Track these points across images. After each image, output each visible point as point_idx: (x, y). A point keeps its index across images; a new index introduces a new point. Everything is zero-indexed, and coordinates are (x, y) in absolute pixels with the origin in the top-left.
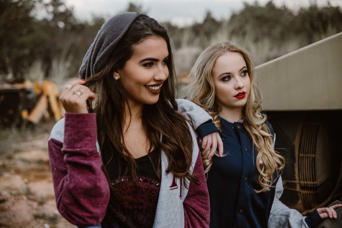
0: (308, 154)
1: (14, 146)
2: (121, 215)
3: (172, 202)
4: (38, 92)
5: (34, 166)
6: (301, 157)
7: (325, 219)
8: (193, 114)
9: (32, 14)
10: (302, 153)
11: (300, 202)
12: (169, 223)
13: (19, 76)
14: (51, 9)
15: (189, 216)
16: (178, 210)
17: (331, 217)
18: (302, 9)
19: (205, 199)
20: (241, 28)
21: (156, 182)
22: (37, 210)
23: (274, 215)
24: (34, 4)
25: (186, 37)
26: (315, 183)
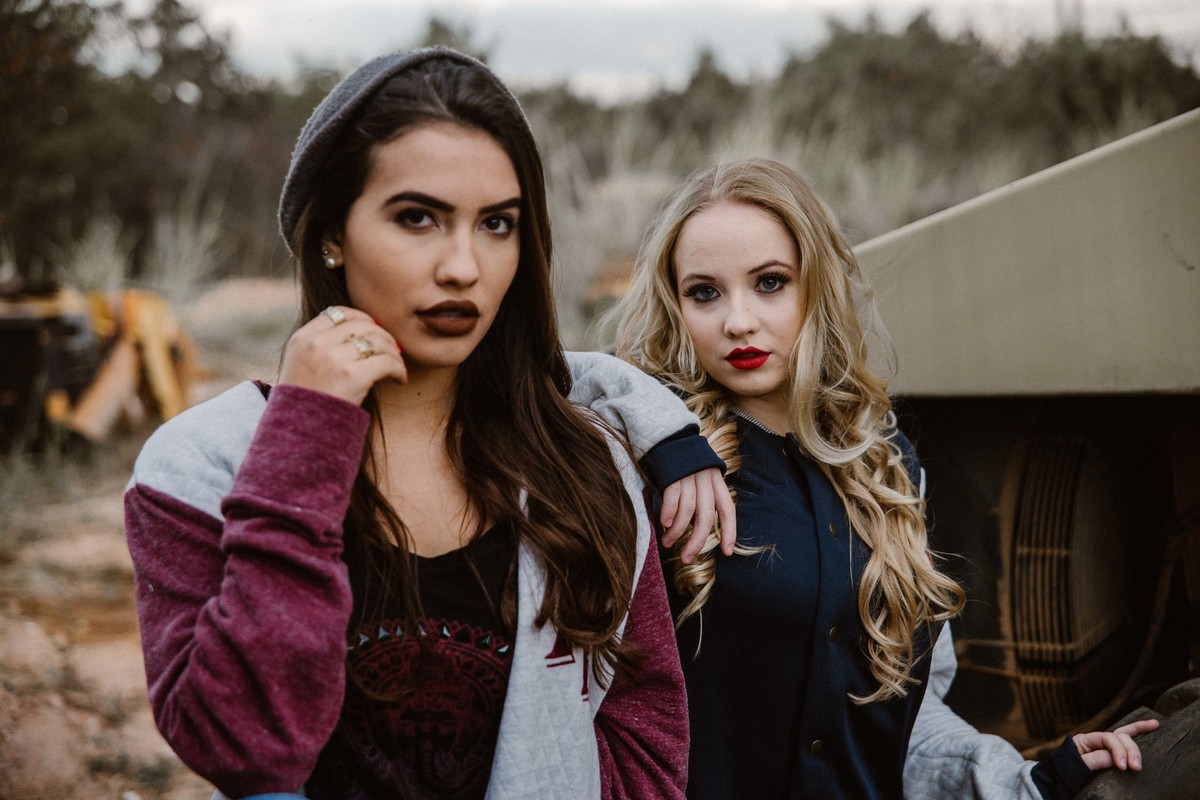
0: (1044, 546)
1: (20, 517)
2: (377, 757)
3: (552, 710)
4: (103, 327)
5: (89, 589)
6: (1021, 556)
7: (1101, 771)
8: (632, 407)
9: (86, 54)
10: (1026, 541)
11: (1016, 714)
12: (543, 784)
13: (37, 271)
14: (152, 36)
15: (617, 758)
16: (576, 739)
17: (1122, 764)
18: (1031, 45)
19: (672, 701)
20: (817, 106)
21: (498, 642)
22: (98, 742)
23: (922, 755)
24: (92, 21)
25: (625, 136)
26: (1070, 647)
